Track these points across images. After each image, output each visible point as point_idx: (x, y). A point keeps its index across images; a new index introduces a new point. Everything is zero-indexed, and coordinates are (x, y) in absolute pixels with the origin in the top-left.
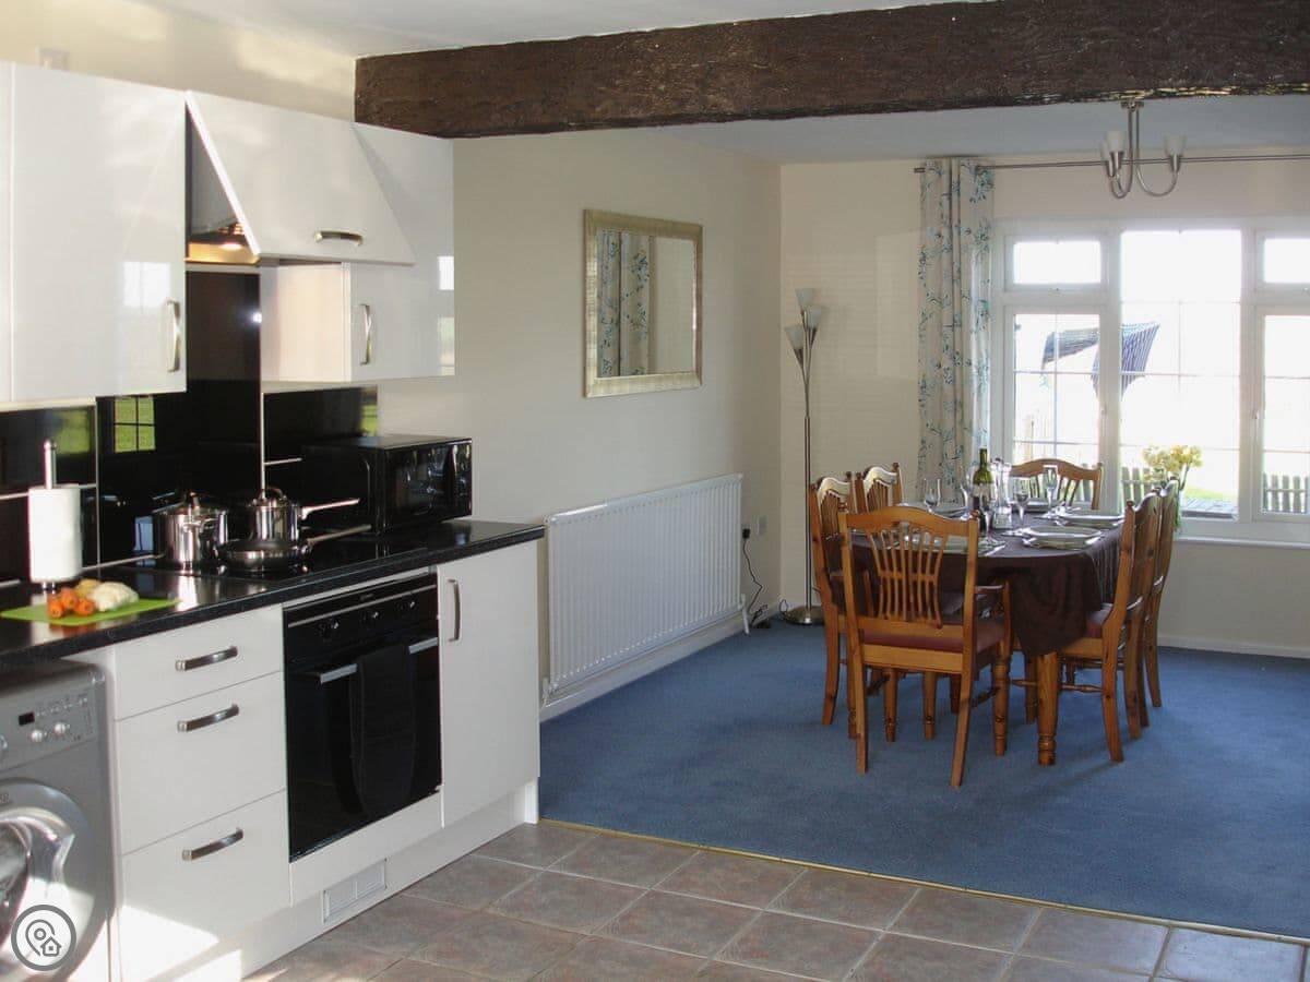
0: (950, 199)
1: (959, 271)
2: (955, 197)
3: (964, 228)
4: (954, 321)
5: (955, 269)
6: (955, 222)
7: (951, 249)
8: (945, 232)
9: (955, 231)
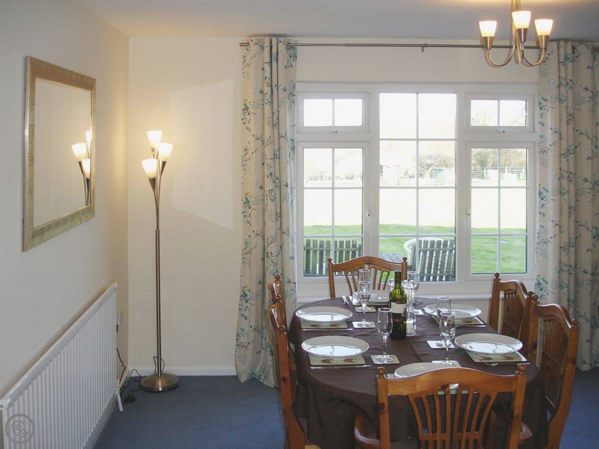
0: (271, 66)
1: (278, 118)
2: (274, 64)
3: (281, 88)
4: (275, 155)
5: (275, 118)
6: (275, 83)
7: (272, 102)
8: (267, 90)
9: (275, 90)
